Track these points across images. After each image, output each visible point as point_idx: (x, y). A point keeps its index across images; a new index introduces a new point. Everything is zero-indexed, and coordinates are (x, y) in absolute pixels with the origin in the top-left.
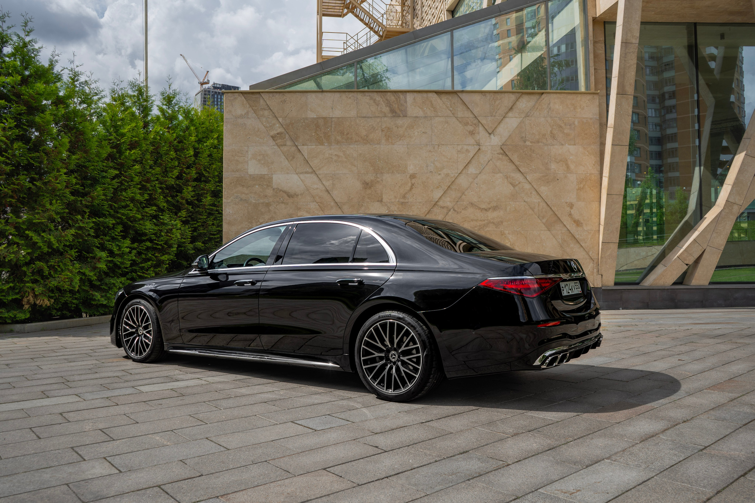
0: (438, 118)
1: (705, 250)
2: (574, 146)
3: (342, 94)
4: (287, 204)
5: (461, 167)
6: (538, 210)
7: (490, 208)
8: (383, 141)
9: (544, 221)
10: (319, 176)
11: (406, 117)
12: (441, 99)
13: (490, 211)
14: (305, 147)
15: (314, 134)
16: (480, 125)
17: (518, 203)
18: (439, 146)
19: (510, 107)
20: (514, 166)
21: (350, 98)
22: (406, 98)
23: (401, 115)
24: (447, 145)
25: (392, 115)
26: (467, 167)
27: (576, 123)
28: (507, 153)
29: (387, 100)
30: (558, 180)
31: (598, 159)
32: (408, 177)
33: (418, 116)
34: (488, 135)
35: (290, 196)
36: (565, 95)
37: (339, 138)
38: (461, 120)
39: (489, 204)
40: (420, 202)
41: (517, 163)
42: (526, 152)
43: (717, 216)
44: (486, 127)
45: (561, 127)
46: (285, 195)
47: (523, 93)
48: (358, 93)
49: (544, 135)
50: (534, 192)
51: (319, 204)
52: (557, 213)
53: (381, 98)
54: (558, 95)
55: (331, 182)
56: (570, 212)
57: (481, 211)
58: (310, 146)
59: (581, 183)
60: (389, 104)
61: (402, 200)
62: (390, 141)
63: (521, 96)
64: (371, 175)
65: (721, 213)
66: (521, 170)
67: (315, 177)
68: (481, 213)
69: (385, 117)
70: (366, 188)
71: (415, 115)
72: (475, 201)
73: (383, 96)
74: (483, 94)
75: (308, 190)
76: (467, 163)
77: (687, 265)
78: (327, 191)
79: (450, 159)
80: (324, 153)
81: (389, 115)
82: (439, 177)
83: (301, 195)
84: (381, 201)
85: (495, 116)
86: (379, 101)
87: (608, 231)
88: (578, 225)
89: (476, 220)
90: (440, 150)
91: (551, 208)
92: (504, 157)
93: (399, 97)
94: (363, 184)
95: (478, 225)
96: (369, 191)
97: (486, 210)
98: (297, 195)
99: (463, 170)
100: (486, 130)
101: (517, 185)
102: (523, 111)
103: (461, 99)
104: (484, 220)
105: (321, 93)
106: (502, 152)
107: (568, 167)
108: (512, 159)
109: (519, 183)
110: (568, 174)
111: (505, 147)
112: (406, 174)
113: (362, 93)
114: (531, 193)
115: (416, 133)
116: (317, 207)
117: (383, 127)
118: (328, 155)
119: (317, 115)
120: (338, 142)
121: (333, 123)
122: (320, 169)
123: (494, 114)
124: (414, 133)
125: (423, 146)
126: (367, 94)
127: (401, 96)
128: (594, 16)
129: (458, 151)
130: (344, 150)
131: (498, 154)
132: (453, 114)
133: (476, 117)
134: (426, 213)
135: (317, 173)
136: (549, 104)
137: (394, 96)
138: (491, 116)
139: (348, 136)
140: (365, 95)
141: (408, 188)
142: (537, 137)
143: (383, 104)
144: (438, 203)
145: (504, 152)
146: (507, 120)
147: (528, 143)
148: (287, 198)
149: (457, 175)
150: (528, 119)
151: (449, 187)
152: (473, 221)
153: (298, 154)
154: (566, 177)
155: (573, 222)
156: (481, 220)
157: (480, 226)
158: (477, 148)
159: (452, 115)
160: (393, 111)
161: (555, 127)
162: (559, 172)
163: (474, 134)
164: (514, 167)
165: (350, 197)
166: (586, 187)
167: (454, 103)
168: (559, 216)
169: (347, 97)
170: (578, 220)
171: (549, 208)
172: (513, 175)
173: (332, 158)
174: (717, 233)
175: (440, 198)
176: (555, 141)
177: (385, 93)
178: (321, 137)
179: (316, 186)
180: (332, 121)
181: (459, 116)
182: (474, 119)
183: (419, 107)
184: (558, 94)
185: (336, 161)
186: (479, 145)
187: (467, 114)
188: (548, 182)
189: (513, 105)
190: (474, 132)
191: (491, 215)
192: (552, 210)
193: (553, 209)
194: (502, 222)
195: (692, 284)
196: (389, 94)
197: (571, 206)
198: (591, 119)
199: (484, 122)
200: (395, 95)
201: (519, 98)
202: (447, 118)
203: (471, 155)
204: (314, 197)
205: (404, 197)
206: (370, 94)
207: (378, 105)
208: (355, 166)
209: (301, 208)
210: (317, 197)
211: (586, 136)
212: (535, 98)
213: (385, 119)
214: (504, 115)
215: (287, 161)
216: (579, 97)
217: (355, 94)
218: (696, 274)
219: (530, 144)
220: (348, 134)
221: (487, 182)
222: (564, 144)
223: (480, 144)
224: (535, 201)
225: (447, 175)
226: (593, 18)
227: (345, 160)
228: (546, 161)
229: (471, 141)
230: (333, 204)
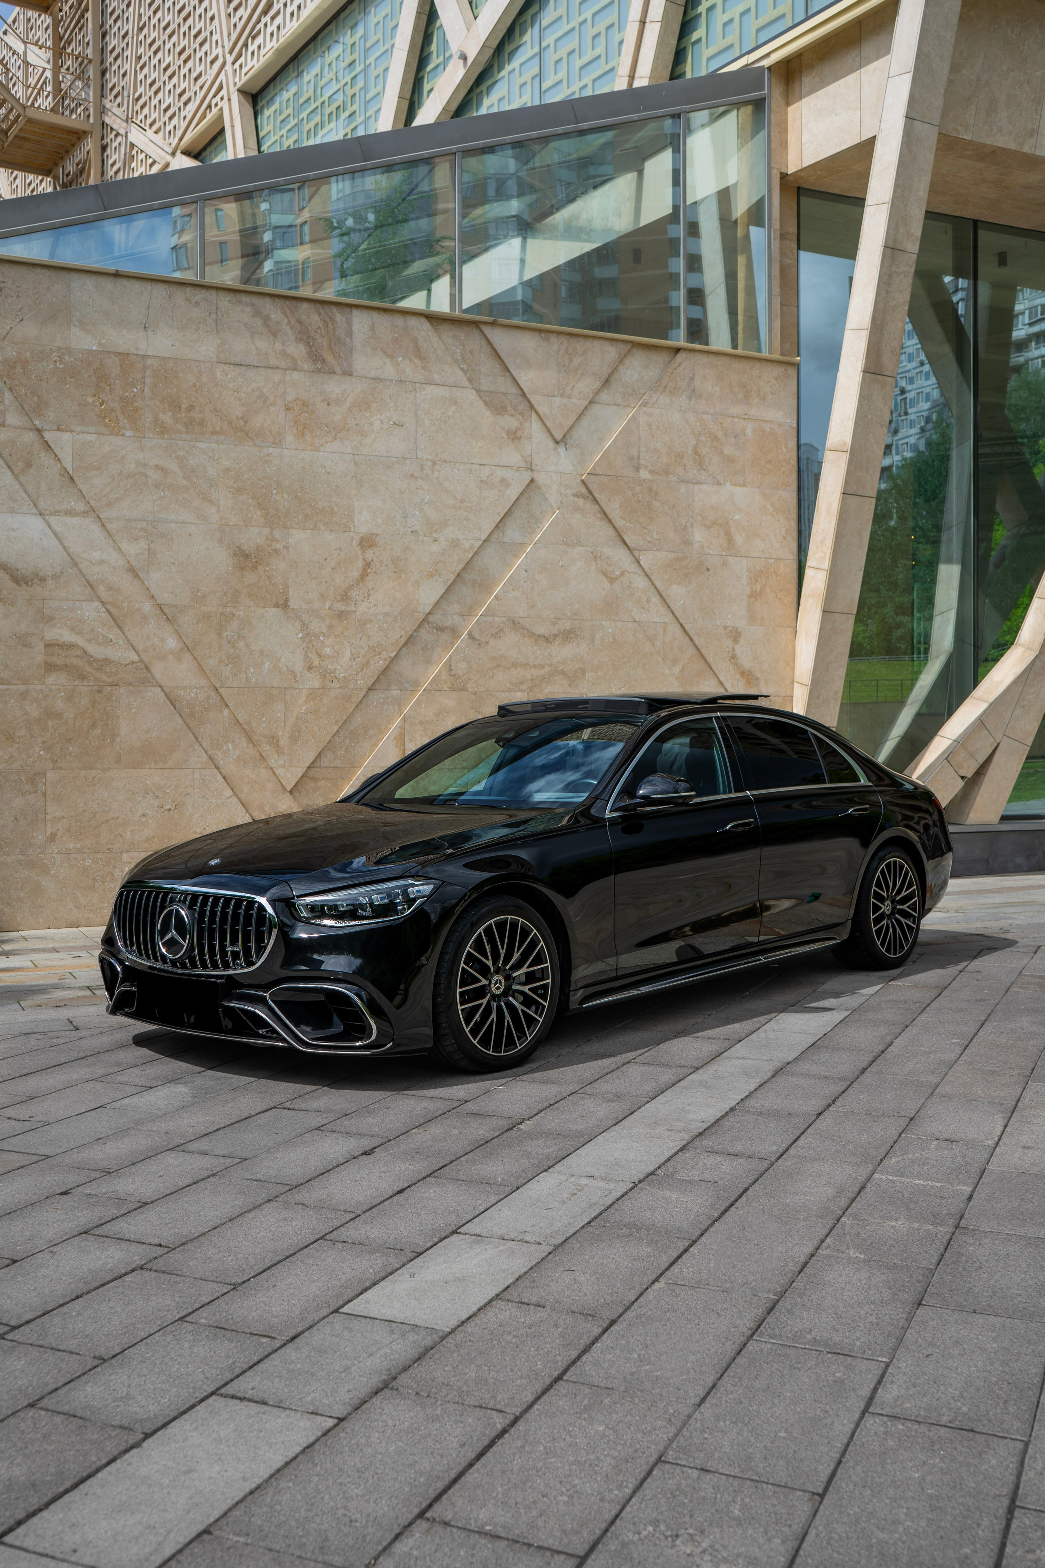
0: (432, 387)
1: (998, 745)
2: (745, 488)
3: (173, 288)
4: (13, 604)
5: (488, 525)
6: (664, 643)
7: (556, 636)
8: (289, 438)
9: (676, 670)
10: (109, 526)
11: (351, 375)
12: (440, 337)
13: (557, 643)
14: (67, 436)
15: (90, 400)
16: (534, 416)
17: (619, 624)
18: (435, 464)
19: (604, 378)
20: (611, 529)
21: (197, 304)
22: (350, 325)
23: (338, 370)
24: (455, 463)
25: (312, 368)
26: (501, 525)
27: (749, 432)
28: (597, 496)
29: (299, 322)
30: (708, 570)
31: (794, 524)
32: (355, 543)
33: (382, 377)
34: (551, 444)
35: (19, 579)
36: (727, 361)
37: (166, 418)
38: (487, 399)
39: (554, 624)
40: (387, 614)
41: (619, 523)
42: (640, 496)
43: (1026, 670)
44: (548, 424)
45: (716, 438)
46: (7, 577)
47: (635, 345)
48: (221, 293)
49: (680, 456)
50: (655, 599)
51: (109, 607)
52: (704, 651)
53: (285, 314)
54: (712, 359)
55: (143, 544)
56: (734, 650)
57: (536, 641)
58: (81, 436)
59: (756, 581)
60: (305, 336)
61: (340, 606)
62: (308, 438)
63: (629, 351)
64: (256, 530)
65: (1033, 662)
66: (628, 541)
67: (96, 529)
68: (535, 648)
69: (295, 369)
70: (242, 569)
71: (373, 374)
72: (522, 614)
73: (288, 312)
74: (543, 335)
75: (76, 564)
76: (502, 515)
77: (962, 778)
78: (132, 570)
79: (462, 501)
80: (123, 457)
81: (306, 367)
82: (435, 548)
83: (56, 577)
84: (284, 605)
85: (569, 397)
86: (278, 323)
87: (818, 698)
88: (749, 682)
89: (525, 666)
90: (436, 474)
91: (692, 640)
92: (589, 506)
93: (332, 320)
94: (235, 555)
95: (529, 677)
96: (250, 577)
97: (547, 639)
98: (43, 580)
99: (492, 532)
100: (549, 430)
101: (617, 579)
102: (634, 390)
103: (489, 343)
104: (542, 666)
105: (111, 279)
106: (584, 490)
107: (730, 541)
108: (608, 512)
109: (622, 574)
110: (730, 558)
111: (593, 478)
112: (352, 534)
113: (231, 295)
114: (648, 601)
115: (377, 424)
116: (104, 615)
117: (290, 398)
118: (133, 466)
119: (100, 344)
120: (163, 430)
121: (148, 373)
122: (109, 505)
123: (568, 391)
124: (371, 424)
125: (394, 460)
126: (245, 298)
127: (339, 317)
128: (784, 171)
129: (482, 482)
130: (181, 453)
131: (574, 495)
132: (470, 380)
133: (523, 394)
134: (402, 643)
135: (102, 516)
136: (692, 379)
137: (320, 314)
138: (562, 396)
139: (192, 414)
140: (240, 302)
141: (356, 574)
142: (665, 460)
143: (289, 332)
144: (431, 618)
145: (590, 492)
146: (596, 409)
147: (644, 474)
148: (11, 584)
149: (478, 544)
150: (645, 413)
151: (458, 575)
152: (516, 668)
153: (43, 454)
154: (725, 564)
155: (738, 676)
156: (535, 666)
157: (532, 680)
158: (527, 476)
159: (465, 382)
160: (315, 356)
161: (703, 438)
162: (711, 552)
163: (519, 439)
164: (611, 532)
165: (198, 591)
166: (768, 590)
167: (471, 352)
168: (710, 659)
169: (187, 299)
170: (750, 671)
171: (687, 639)
172: (608, 551)
173: (146, 476)
174: (1023, 706)
175: (437, 604)
176: (703, 472)
177: (294, 303)
178: (112, 410)
179: (97, 555)
180: (145, 368)
181: (484, 387)
182: (520, 398)
183: (385, 353)
184: (711, 356)
185: (157, 485)
186: (532, 470)
187: (503, 385)
188: (686, 575)
189: (612, 373)
190: (520, 432)
191: (562, 653)
192: (695, 644)
193: (696, 642)
194: (583, 672)
195: (969, 822)
196: (305, 305)
197: (736, 635)
198: (780, 425)
199: (542, 409)
200: (322, 312)
201: (625, 356)
202: (454, 389)
203: (513, 493)
204: (92, 587)
205: (345, 597)
206: (255, 300)
207: (275, 335)
208: (211, 502)
209: (53, 618)
210: (102, 588)
211: (768, 466)
212: (660, 359)
213: (296, 375)
214: (591, 396)
215: (9, 473)
216: (756, 369)
217: (212, 295)
218: (978, 799)
219: (649, 477)
220: (191, 408)
221: (549, 566)
222: (722, 482)
223: (534, 467)
224: (658, 620)
225: (455, 544)
226: (781, 173)
227: (185, 483)
228: (684, 522)
229: (513, 457)
230: (147, 607)
